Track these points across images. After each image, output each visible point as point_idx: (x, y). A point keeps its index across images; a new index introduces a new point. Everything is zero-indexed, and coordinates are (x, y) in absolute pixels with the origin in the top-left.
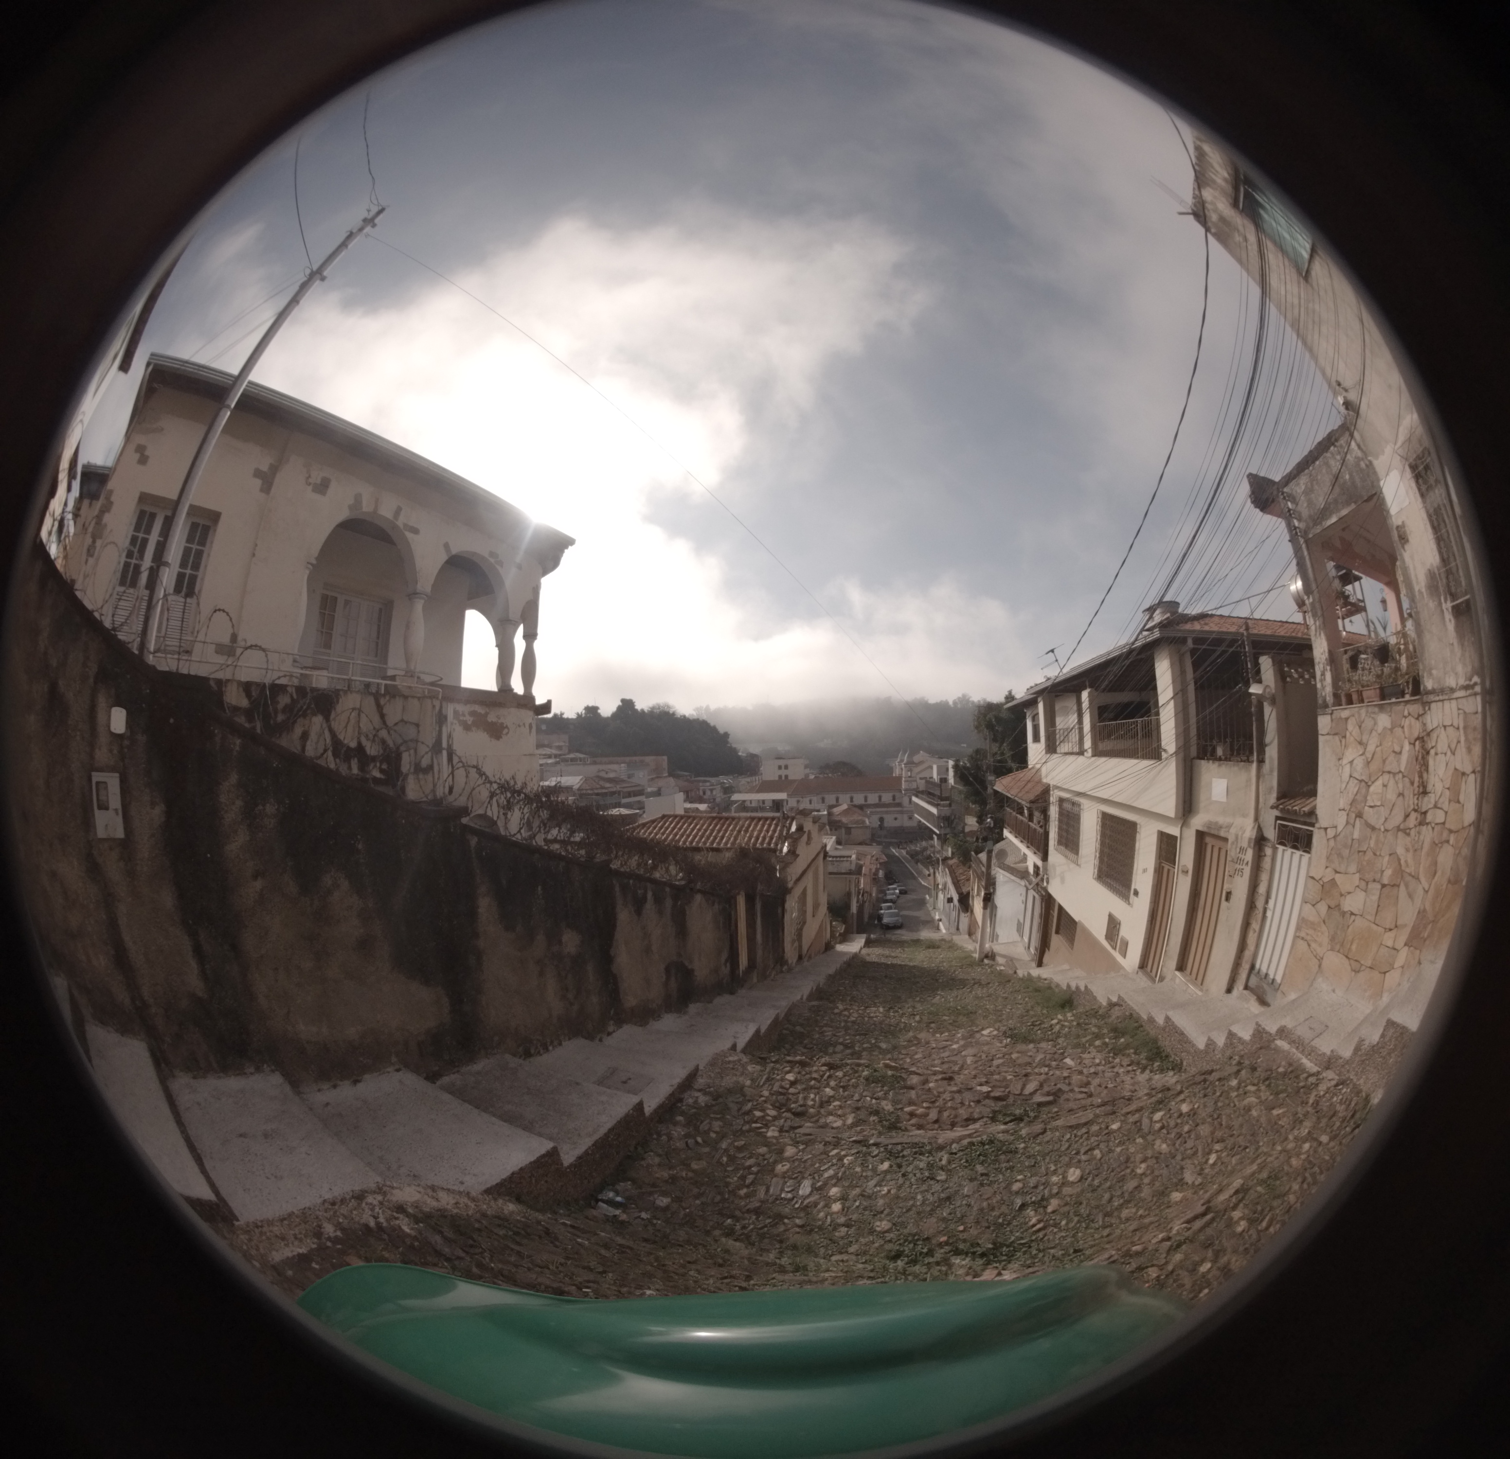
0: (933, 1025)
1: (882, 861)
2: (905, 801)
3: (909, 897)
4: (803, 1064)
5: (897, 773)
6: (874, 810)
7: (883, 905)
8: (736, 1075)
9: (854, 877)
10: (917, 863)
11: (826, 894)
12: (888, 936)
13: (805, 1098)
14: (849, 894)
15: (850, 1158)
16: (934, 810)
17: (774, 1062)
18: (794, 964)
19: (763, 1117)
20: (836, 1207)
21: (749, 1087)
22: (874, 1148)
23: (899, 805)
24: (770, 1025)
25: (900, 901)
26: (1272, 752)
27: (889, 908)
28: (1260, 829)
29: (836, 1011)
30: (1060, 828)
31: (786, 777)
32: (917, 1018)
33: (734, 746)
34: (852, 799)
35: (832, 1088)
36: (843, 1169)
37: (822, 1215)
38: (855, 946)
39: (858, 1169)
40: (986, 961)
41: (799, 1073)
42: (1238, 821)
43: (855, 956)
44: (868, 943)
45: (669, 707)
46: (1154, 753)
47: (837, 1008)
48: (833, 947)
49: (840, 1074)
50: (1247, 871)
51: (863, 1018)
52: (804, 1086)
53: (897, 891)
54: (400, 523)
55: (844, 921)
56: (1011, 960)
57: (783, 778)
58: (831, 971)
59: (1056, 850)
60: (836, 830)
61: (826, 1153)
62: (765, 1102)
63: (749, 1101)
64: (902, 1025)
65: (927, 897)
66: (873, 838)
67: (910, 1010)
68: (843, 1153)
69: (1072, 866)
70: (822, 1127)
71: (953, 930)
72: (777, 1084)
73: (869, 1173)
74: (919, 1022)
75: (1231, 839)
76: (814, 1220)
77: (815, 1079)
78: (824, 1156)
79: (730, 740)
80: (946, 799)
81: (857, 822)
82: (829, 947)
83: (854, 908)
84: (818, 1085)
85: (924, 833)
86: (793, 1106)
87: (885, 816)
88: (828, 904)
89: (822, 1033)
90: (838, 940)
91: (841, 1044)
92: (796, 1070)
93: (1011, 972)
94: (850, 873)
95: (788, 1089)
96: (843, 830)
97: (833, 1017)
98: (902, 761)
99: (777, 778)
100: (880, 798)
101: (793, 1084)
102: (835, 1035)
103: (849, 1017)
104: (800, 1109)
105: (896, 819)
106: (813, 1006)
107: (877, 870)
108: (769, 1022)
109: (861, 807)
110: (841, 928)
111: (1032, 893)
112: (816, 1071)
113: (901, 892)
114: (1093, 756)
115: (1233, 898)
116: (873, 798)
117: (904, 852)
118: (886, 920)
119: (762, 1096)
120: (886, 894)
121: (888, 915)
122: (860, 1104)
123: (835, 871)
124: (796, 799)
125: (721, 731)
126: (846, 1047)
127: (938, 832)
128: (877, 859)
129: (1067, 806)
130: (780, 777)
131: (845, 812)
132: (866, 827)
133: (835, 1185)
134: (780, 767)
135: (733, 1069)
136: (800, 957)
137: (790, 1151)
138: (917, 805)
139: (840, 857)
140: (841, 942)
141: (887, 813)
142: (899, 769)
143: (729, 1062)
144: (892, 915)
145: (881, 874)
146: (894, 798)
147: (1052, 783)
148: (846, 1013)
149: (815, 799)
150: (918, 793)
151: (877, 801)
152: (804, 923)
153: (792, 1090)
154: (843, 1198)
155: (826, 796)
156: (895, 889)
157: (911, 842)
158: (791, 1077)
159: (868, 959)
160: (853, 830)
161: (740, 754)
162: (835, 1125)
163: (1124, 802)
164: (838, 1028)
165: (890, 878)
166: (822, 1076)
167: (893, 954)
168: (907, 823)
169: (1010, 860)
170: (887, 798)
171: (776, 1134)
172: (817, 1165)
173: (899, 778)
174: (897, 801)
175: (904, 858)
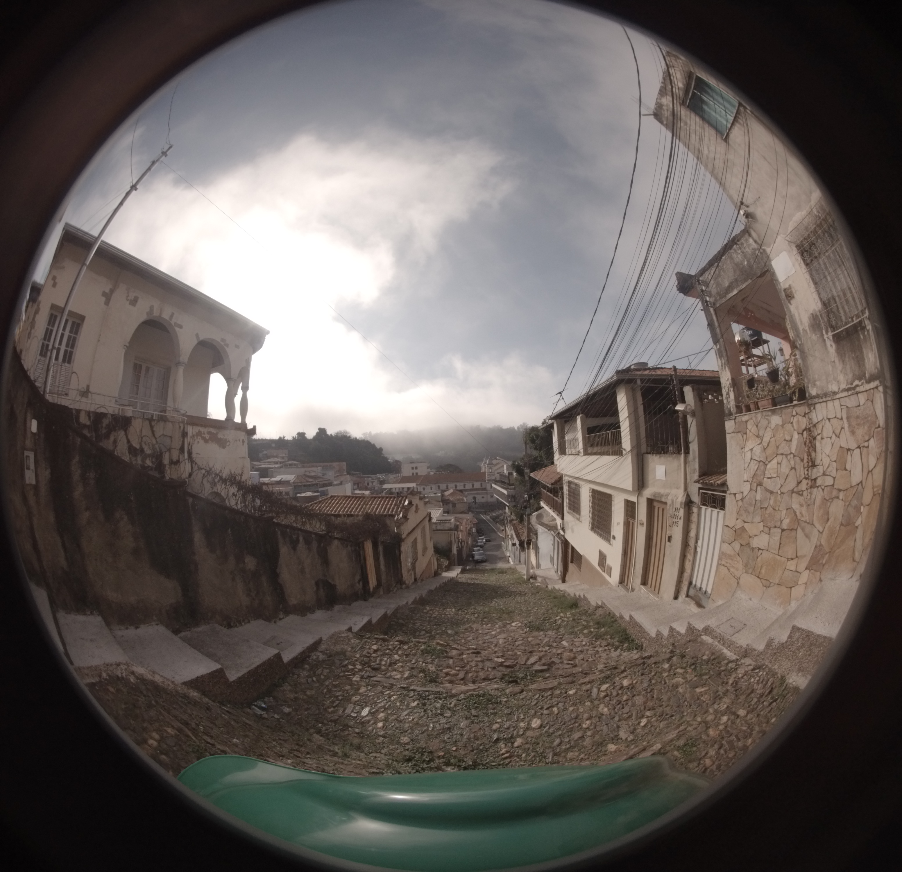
0: (485, 620)
1: (474, 522)
2: (488, 487)
3: (491, 543)
4: (384, 640)
5: (483, 471)
6: (470, 492)
7: (475, 549)
8: (343, 644)
9: (454, 532)
10: (496, 523)
11: (432, 543)
12: (478, 567)
13: (381, 660)
14: (451, 543)
15: (395, 697)
16: (505, 492)
17: (367, 638)
18: (410, 584)
19: (353, 669)
20: (380, 725)
21: (350, 652)
22: (412, 692)
23: (485, 489)
24: (380, 618)
25: (486, 546)
26: (694, 447)
27: (479, 550)
28: (688, 496)
29: (425, 611)
30: (569, 500)
31: (417, 474)
32: (476, 615)
33: (386, 456)
34: (456, 486)
35: (399, 656)
36: (390, 703)
37: (370, 728)
38: (454, 573)
39: (398, 704)
40: (531, 580)
41: (381, 645)
42: (674, 491)
43: (452, 579)
44: (463, 571)
45: (347, 433)
46: (619, 452)
47: (426, 609)
48: (440, 574)
49: (406, 647)
50: (681, 523)
51: (441, 615)
52: (381, 653)
53: (484, 540)
54: (172, 323)
55: (448, 558)
56: (544, 579)
57: (415, 474)
58: (433, 588)
59: (568, 512)
60: (446, 505)
61: (382, 693)
62: (356, 661)
63: (347, 659)
64: (466, 619)
65: (503, 543)
66: (470, 509)
67: (472, 610)
68: (392, 693)
69: (577, 522)
70: (388, 678)
71: (517, 562)
72: (366, 651)
73: (404, 707)
74: (477, 618)
75: (669, 502)
76: (366, 730)
77: (389, 649)
78: (381, 694)
79: (383, 452)
80: (512, 485)
81: (459, 500)
82: (437, 574)
83: (455, 551)
84: (391, 653)
85: (500, 506)
86: (372, 664)
87: (477, 496)
88: (434, 548)
89: (414, 624)
90: (444, 570)
91: (424, 630)
92: (379, 643)
93: (544, 586)
94: (451, 530)
95: (371, 654)
96: (451, 505)
97: (422, 614)
98: (485, 463)
99: (411, 475)
100: (473, 485)
101: (375, 651)
102: (421, 625)
103: (432, 615)
104: (376, 666)
105: (483, 497)
106: (411, 608)
107: (471, 528)
108: (379, 616)
109: (461, 491)
110: (446, 563)
111: (556, 538)
112: (391, 645)
113: (487, 541)
114: (584, 455)
115: (673, 540)
116: (469, 486)
117: (488, 517)
118: (476, 558)
119: (355, 657)
120: (477, 542)
121: (478, 554)
122: (415, 666)
123: (442, 529)
124: (422, 487)
125: (378, 447)
126: (427, 632)
127: (508, 504)
128: (471, 522)
129: (573, 486)
130: (413, 474)
131: (452, 494)
132: (465, 503)
133: (383, 712)
134: (413, 468)
135: (343, 641)
136: (415, 580)
137: (363, 690)
138: (495, 489)
139: (445, 520)
140: (446, 571)
141: (477, 494)
142: (484, 468)
143: (342, 637)
144: (480, 554)
145: (474, 530)
146: (481, 485)
147: (563, 472)
148: (431, 612)
149: (434, 487)
150: (496, 482)
151: (471, 487)
152: (417, 559)
153: (374, 655)
154: (386, 720)
155: (441, 485)
156: (483, 539)
157: (493, 511)
158: (375, 647)
159: (460, 581)
160: (457, 505)
161: (389, 460)
162: (396, 677)
163: (603, 482)
164: (424, 621)
165: (480, 532)
166: (394, 648)
167: (477, 578)
168: (490, 500)
169: (545, 520)
170: (477, 485)
171: (358, 679)
172: (376, 699)
173: (484, 473)
174: (484, 487)
175: (488, 520)
